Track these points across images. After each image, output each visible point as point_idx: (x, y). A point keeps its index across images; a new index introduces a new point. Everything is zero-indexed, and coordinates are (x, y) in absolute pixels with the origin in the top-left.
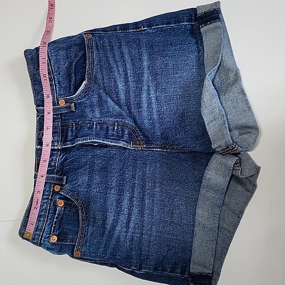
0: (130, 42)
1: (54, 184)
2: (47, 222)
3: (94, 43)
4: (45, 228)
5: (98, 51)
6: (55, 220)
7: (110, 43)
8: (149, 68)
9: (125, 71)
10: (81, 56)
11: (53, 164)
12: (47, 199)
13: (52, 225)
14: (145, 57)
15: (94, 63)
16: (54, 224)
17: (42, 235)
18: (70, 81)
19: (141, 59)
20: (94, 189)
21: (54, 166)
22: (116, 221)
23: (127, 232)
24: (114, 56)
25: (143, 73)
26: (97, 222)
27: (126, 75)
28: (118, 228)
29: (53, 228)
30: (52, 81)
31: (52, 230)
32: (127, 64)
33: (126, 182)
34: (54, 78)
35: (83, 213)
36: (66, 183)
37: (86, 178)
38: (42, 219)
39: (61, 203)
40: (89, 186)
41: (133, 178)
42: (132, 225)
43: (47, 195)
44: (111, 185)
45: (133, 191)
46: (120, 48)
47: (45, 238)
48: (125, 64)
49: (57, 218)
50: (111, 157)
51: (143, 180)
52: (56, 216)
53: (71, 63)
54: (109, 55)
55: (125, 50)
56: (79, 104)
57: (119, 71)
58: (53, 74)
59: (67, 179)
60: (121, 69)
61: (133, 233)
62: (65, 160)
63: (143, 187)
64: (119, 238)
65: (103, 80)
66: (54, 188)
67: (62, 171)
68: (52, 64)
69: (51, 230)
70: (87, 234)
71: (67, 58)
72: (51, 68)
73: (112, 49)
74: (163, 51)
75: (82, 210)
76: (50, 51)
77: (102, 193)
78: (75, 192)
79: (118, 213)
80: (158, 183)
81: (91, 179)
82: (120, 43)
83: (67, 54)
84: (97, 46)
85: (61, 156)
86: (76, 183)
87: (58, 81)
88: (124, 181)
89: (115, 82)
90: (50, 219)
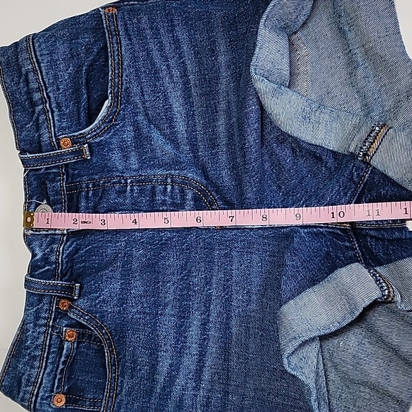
0: (191, 19)
1: (58, 297)
2: (45, 369)
3: (120, 23)
4: (42, 380)
5: (130, 39)
6: (61, 367)
7: (153, 23)
8: (229, 67)
9: (184, 75)
10: (98, 53)
11: (53, 258)
12: (45, 325)
13: (56, 376)
14: (222, 47)
15: (122, 64)
16: (60, 374)
17: (38, 393)
18: (79, 102)
19: (213, 51)
20: (132, 306)
21: (56, 262)
22: (175, 368)
23: (197, 388)
24: (161, 49)
25: (218, 78)
26: (140, 370)
27: (186, 83)
28: (180, 381)
29: (56, 381)
30: (46, 102)
31: (56, 384)
32: (188, 62)
33: (194, 291)
34: (49, 97)
35: (111, 352)
36: (79, 297)
37: (117, 286)
38: (37, 364)
39: (70, 335)
40: (122, 301)
41: (207, 284)
42: (206, 376)
43: (44, 318)
44: (165, 298)
45: (208, 309)
46: (172, 31)
47: (42, 399)
48: (183, 62)
49: (64, 363)
50: (162, 244)
51: (226, 288)
52: (63, 359)
54: (151, 46)
55: (182, 35)
56: (99, 144)
57: (171, 77)
58: (46, 90)
59: (81, 288)
60: (176, 73)
61: (209, 391)
62: (77, 250)
63: (227, 303)
64: (181, 400)
65: (143, 95)
66: (57, 304)
67: (71, 271)
68: (44, 71)
69: (54, 384)
70: (122, 390)
71: (72, 57)
72: (43, 79)
73: (156, 34)
75: (110, 346)
76: (40, 46)
77: (148, 314)
78: (96, 313)
79: (179, 352)
80: (256, 294)
81: (125, 288)
82: (172, 20)
83: (71, 49)
84: (127, 30)
85: (68, 243)
86: (98, 297)
87: (57, 103)
88: (189, 289)
89: (166, 98)
90: (51, 363)
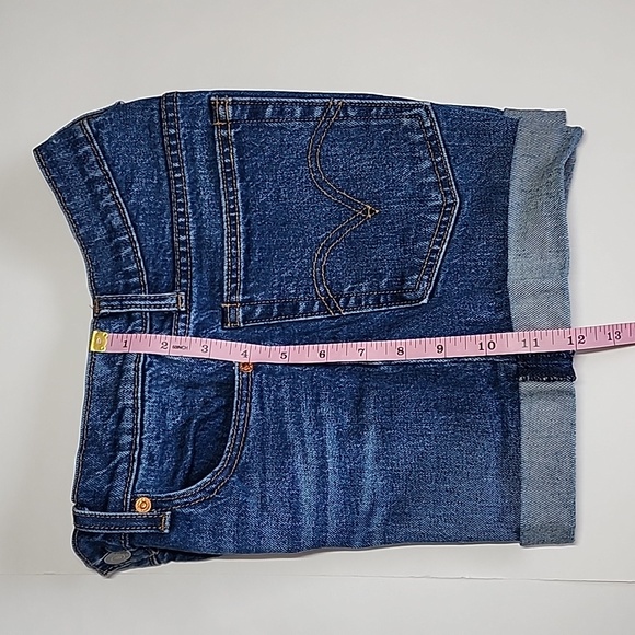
0: (341, 396)
3: (254, 388)
5: (262, 409)
7: (294, 393)
8: (377, 460)
9: (322, 456)
10: (217, 410)
14: (371, 434)
18: (181, 460)
19: (360, 436)
24: (299, 422)
25: (362, 470)
27: (323, 466)
30: (136, 449)
32: (328, 442)
34: (141, 445)
46: (315, 407)
48: (322, 441)
53: (189, 421)
54: (287, 418)
55: (326, 410)
56: (187, 517)
57: (305, 456)
58: (142, 434)
60: (312, 453)
65: (264, 473)
68: (146, 412)
71: (184, 406)
72: (142, 420)
73: (297, 405)
74: (417, 421)
76: (150, 382)
82: (318, 395)
83: (185, 397)
84: (261, 397)
87: (150, 454)
89: (294, 481)
